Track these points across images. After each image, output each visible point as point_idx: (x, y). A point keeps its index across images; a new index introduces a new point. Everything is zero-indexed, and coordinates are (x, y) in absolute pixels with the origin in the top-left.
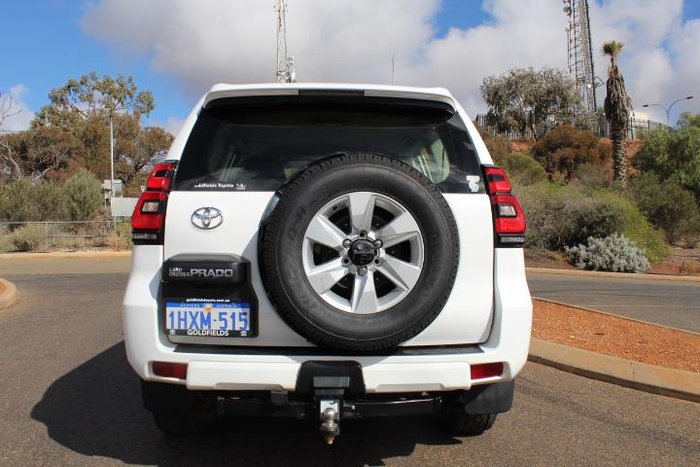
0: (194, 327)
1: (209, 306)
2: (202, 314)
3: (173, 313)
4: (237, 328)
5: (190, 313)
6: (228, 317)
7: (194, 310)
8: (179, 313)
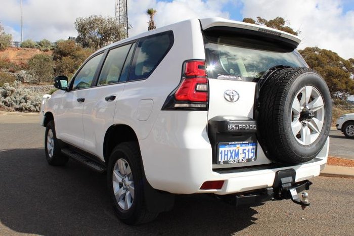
0: (231, 159)
1: (238, 146)
2: (235, 150)
3: (222, 151)
4: (250, 158)
5: (230, 150)
6: (246, 151)
7: (232, 148)
8: (225, 151)
